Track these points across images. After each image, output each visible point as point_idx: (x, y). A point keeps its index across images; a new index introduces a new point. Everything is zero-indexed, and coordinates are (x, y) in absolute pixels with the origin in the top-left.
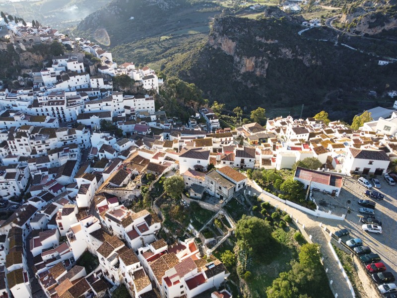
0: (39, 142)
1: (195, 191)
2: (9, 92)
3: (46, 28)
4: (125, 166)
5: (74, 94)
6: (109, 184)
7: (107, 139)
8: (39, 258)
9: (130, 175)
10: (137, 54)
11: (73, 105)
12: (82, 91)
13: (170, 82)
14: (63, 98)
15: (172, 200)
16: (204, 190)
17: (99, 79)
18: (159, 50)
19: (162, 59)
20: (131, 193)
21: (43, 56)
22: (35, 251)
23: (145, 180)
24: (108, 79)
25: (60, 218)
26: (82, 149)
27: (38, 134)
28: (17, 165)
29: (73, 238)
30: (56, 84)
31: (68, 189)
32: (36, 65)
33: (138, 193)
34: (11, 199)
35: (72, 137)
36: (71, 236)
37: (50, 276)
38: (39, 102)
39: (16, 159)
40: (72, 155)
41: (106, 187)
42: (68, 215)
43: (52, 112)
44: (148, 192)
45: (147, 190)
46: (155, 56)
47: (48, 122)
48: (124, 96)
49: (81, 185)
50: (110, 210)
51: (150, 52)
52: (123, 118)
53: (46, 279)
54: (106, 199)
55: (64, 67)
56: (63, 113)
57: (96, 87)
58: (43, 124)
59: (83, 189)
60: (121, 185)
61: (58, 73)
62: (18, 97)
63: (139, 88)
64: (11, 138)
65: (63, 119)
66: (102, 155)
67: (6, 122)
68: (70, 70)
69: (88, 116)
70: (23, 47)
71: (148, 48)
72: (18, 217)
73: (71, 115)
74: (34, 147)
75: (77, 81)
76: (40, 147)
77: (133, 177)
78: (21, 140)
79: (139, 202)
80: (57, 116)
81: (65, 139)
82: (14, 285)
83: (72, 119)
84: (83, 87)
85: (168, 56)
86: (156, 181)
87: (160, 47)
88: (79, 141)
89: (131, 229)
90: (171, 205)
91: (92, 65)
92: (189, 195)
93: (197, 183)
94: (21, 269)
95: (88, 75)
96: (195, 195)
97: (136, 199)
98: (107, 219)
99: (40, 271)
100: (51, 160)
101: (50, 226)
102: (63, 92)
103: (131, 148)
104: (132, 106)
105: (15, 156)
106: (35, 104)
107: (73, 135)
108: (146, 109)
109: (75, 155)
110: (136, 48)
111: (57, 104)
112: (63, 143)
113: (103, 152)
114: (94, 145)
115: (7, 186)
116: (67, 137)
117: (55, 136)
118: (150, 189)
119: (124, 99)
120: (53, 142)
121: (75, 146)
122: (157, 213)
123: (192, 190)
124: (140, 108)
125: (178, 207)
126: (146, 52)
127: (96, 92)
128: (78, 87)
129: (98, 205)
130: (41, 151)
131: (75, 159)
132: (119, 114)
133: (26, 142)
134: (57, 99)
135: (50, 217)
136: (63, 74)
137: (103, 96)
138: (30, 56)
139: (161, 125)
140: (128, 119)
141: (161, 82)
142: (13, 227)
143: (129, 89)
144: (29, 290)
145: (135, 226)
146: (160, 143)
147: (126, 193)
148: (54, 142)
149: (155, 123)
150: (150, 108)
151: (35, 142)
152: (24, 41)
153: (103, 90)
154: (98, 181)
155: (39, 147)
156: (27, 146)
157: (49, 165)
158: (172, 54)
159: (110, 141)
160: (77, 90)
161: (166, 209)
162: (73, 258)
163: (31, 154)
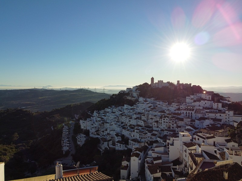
0: (173, 122)
5: (201, 108)
11: (198, 113)
14: (194, 108)
17: (219, 104)
24: (225, 105)
27: (174, 119)
30: (193, 103)
43: (185, 114)
55: (199, 97)
56: (192, 116)
57: (216, 108)
61: (195, 99)
62: (171, 106)
64: (161, 118)
68: (202, 98)
74: (170, 126)
75: (205, 104)
76: (173, 125)
78: (165, 119)
81: (188, 124)
82: (133, 156)
91: (216, 98)
94: (140, 154)
95: (212, 101)
106: (179, 109)
111: (189, 111)
117: (183, 121)
119: (234, 116)
120: (180, 123)
130: (173, 128)
134: (190, 108)
156: (167, 123)
163: (168, 128)
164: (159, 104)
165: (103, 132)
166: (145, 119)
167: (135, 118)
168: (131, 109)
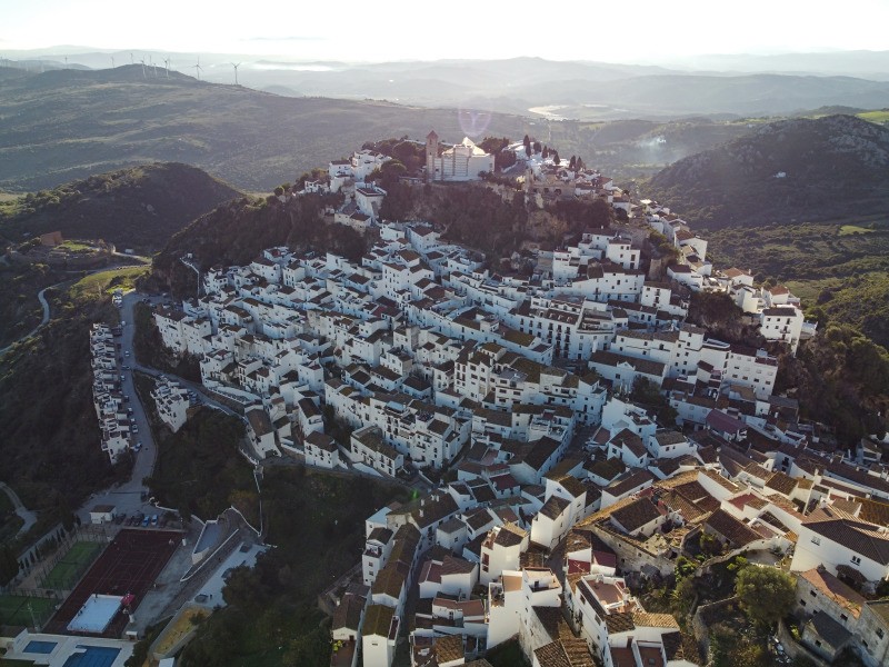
0: (505, 382)
1: (822, 632)
2: (490, 276)
3: (591, 173)
4: (659, 493)
5: (602, 307)
6: (609, 519)
7: (637, 421)
8: (426, 605)
9: (661, 519)
10: (768, 254)
11: (591, 329)
12: (618, 305)
13: (834, 335)
14: (578, 310)
15: (747, 625)
16: (850, 642)
17: (662, 290)
18: (828, 255)
19: (829, 276)
20: (652, 562)
21: (569, 223)
22: (427, 587)
23: (694, 545)
24: (682, 293)
25: (489, 546)
26: (578, 423)
27: (508, 366)
28: (454, 410)
29: (499, 599)
30: (575, 280)
31: (524, 494)
32: (551, 237)
33: (668, 568)
34: (423, 469)
35: (568, 392)
36: (496, 593)
37: (433, 652)
38: (533, 306)
39: (457, 401)
40: (555, 429)
41: (602, 523)
42: (507, 546)
43: (547, 332)
44: (692, 576)
45: (690, 571)
46: (814, 266)
47: (535, 350)
48: (705, 339)
49: (553, 497)
50: (591, 576)
51: (803, 255)
52: (689, 386)
53: (424, 652)
54: (590, 550)
55: (600, 252)
56: (567, 340)
57: (651, 305)
58: (525, 350)
59: (553, 507)
60: (634, 533)
61: (584, 260)
62: (500, 289)
63: (749, 331)
64: (463, 359)
65: (562, 352)
66: (614, 451)
67: (466, 328)
68: (609, 260)
69: (614, 358)
70: (540, 202)
71: (800, 246)
72: (422, 508)
73: (581, 349)
74: (494, 389)
75: (615, 284)
76: (505, 392)
77: (667, 527)
78: (477, 367)
79: (663, 591)
80: (554, 341)
81: (554, 392)
82: (371, 633)
83: (580, 355)
84: (623, 299)
85: (849, 274)
86: (719, 559)
87: (832, 248)
88: (579, 404)
89: (625, 645)
90: (740, 637)
91: (657, 259)
92: (801, 633)
93: (831, 613)
94: (392, 610)
95: (642, 278)
96: (818, 643)
97: (659, 580)
98: (578, 593)
99: (420, 631)
100: (514, 423)
101: (467, 553)
102: (581, 298)
103: (684, 459)
104: (718, 367)
105: (458, 394)
106: (524, 309)
107: (572, 390)
108: (751, 381)
109: (562, 430)
110: (768, 242)
111: (561, 320)
112: (546, 398)
113: (621, 446)
114: (606, 423)
115: (427, 444)
116: (560, 389)
117: (538, 381)
118: (699, 573)
119: (704, 347)
120: (530, 391)
121: (567, 411)
122: (698, 637)
123: (812, 627)
124: (735, 376)
125: (758, 650)
126: (791, 255)
127: (647, 315)
128: (614, 297)
129: (572, 555)
130: (503, 400)
131: (560, 439)
132: (681, 375)
133: (484, 375)
134: (565, 309)
135: (474, 535)
136: (594, 265)
137: (659, 327)
138: (546, 220)
139: (778, 431)
140: (699, 393)
141: (812, 329)
142: (408, 523)
143: (724, 326)
144: (389, 657)
145: (634, 641)
146: (762, 473)
147: (640, 555)
148: (533, 391)
149: (763, 422)
150: (762, 384)
151: (498, 380)
152: (546, 190)
153: (663, 315)
154: (588, 501)
155: (501, 391)
156: (482, 383)
157: (506, 432)
158: (862, 271)
159: (643, 427)
160: (611, 303)
161: (724, 641)
162: (484, 640)
163: (484, 400)
164: (457, 274)
165: (253, 375)
166: (405, 344)
167: (370, 333)
168: (356, 278)
